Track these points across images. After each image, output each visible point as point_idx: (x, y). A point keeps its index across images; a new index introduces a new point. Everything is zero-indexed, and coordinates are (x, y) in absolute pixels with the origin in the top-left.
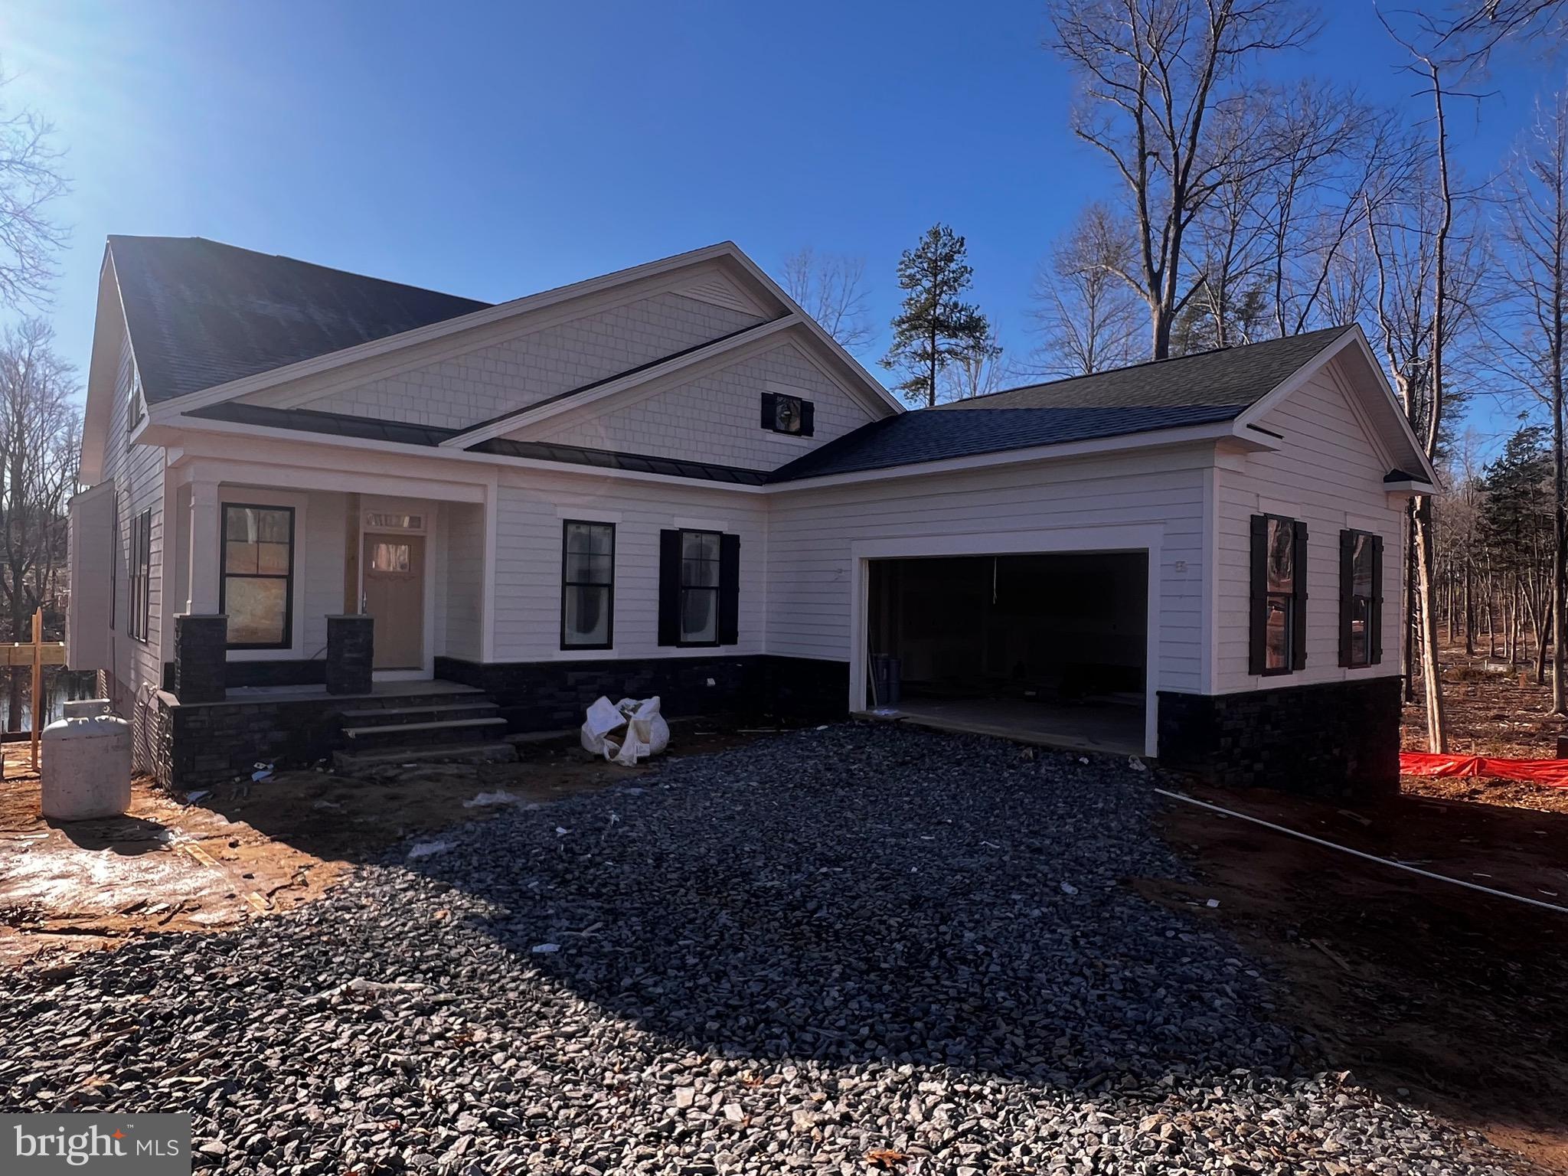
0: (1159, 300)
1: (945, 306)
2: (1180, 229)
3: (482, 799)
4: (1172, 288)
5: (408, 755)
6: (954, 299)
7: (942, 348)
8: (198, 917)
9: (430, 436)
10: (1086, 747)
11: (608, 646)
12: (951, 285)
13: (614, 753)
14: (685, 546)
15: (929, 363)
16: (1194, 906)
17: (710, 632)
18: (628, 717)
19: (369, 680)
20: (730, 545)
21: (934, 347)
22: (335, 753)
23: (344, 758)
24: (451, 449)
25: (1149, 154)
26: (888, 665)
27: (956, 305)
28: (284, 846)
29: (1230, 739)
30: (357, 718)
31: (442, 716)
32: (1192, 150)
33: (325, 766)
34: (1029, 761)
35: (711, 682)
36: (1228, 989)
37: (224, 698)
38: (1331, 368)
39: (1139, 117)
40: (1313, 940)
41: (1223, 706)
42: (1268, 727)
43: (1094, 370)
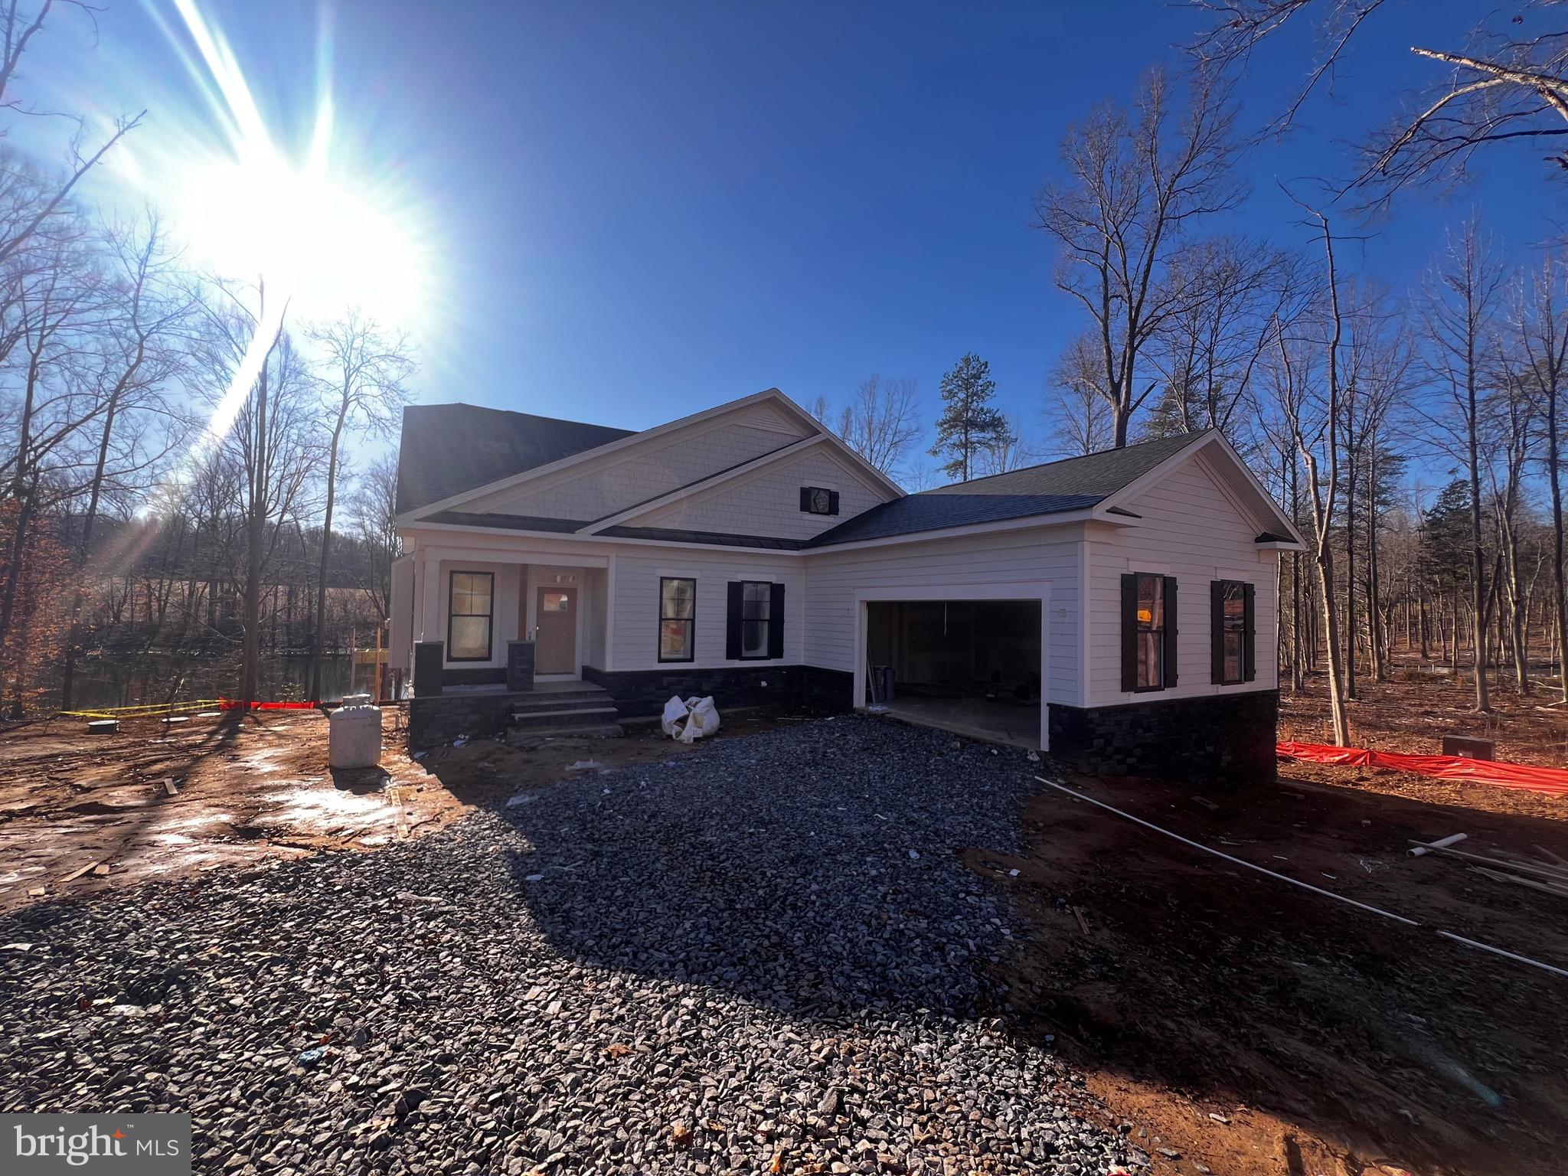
0: (1118, 402)
1: (974, 411)
2: (1133, 350)
3: (578, 765)
4: (1128, 393)
5: (552, 731)
6: (981, 405)
7: (974, 440)
8: (366, 841)
9: (571, 526)
10: (1003, 741)
11: (692, 660)
12: (980, 395)
13: (678, 734)
14: (745, 593)
15: (963, 451)
16: (999, 873)
17: (763, 650)
18: (690, 710)
19: (532, 683)
20: (777, 592)
21: (967, 439)
22: (509, 729)
23: (512, 732)
24: (582, 535)
25: (1112, 297)
26: (885, 675)
27: (982, 409)
28: (448, 792)
29: (1102, 740)
30: (521, 707)
31: (575, 706)
32: (1143, 293)
33: (501, 737)
34: (956, 750)
35: (764, 684)
36: (971, 943)
37: (441, 694)
38: (1197, 460)
39: (1104, 272)
40: (1075, 908)
41: (1096, 715)
42: (1140, 731)
43: (1091, 452)
